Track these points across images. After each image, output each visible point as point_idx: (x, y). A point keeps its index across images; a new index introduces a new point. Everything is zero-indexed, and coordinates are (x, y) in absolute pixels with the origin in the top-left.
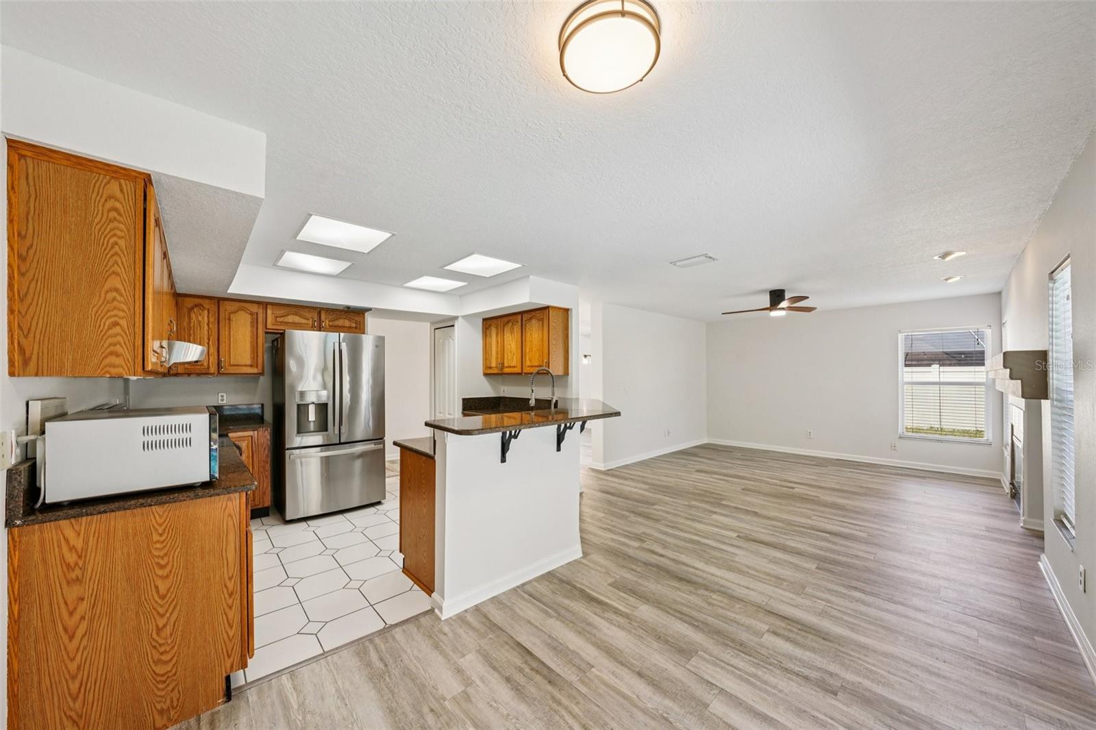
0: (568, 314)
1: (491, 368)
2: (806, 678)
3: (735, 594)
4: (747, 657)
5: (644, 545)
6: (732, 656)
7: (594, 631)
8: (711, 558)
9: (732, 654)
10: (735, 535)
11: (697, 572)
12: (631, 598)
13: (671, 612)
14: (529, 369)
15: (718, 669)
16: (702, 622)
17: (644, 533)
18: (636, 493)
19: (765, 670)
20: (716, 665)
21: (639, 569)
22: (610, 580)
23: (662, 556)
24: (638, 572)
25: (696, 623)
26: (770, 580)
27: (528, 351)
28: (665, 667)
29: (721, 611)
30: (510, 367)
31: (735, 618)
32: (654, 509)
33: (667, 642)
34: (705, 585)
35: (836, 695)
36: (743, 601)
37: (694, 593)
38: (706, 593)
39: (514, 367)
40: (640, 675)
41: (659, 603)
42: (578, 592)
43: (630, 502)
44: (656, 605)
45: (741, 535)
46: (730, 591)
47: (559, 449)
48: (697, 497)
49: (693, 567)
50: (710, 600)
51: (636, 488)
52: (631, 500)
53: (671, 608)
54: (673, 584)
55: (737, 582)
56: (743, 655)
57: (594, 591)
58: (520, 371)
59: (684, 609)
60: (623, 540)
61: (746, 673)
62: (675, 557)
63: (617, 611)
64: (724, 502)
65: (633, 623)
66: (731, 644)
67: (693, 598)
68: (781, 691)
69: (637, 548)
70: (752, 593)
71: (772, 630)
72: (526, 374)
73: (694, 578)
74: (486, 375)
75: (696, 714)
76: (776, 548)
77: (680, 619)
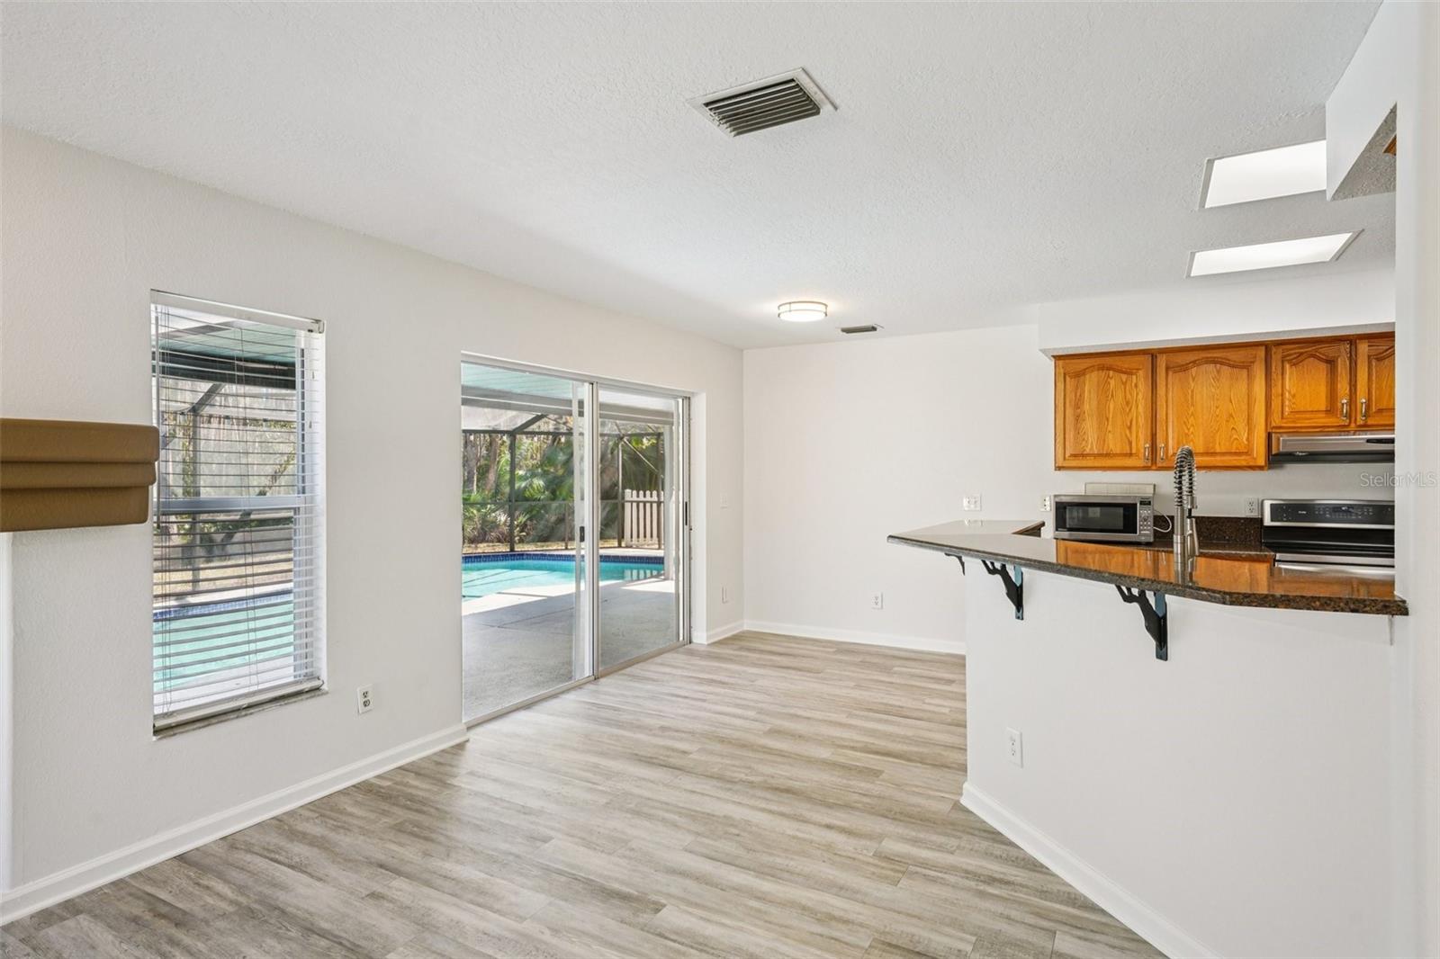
3: (715, 782)
21: (856, 797)
22: (884, 776)
23: (829, 827)
24: (854, 792)
25: (766, 750)
29: (737, 763)
31: (723, 760)
33: (793, 735)
34: (754, 787)
36: (707, 776)
37: (768, 776)
38: (751, 778)
40: (808, 718)
41: (810, 761)
46: (720, 785)
50: (748, 771)
54: (797, 783)
55: (706, 798)
56: (724, 736)
65: (829, 741)
70: (689, 787)
73: (768, 795)
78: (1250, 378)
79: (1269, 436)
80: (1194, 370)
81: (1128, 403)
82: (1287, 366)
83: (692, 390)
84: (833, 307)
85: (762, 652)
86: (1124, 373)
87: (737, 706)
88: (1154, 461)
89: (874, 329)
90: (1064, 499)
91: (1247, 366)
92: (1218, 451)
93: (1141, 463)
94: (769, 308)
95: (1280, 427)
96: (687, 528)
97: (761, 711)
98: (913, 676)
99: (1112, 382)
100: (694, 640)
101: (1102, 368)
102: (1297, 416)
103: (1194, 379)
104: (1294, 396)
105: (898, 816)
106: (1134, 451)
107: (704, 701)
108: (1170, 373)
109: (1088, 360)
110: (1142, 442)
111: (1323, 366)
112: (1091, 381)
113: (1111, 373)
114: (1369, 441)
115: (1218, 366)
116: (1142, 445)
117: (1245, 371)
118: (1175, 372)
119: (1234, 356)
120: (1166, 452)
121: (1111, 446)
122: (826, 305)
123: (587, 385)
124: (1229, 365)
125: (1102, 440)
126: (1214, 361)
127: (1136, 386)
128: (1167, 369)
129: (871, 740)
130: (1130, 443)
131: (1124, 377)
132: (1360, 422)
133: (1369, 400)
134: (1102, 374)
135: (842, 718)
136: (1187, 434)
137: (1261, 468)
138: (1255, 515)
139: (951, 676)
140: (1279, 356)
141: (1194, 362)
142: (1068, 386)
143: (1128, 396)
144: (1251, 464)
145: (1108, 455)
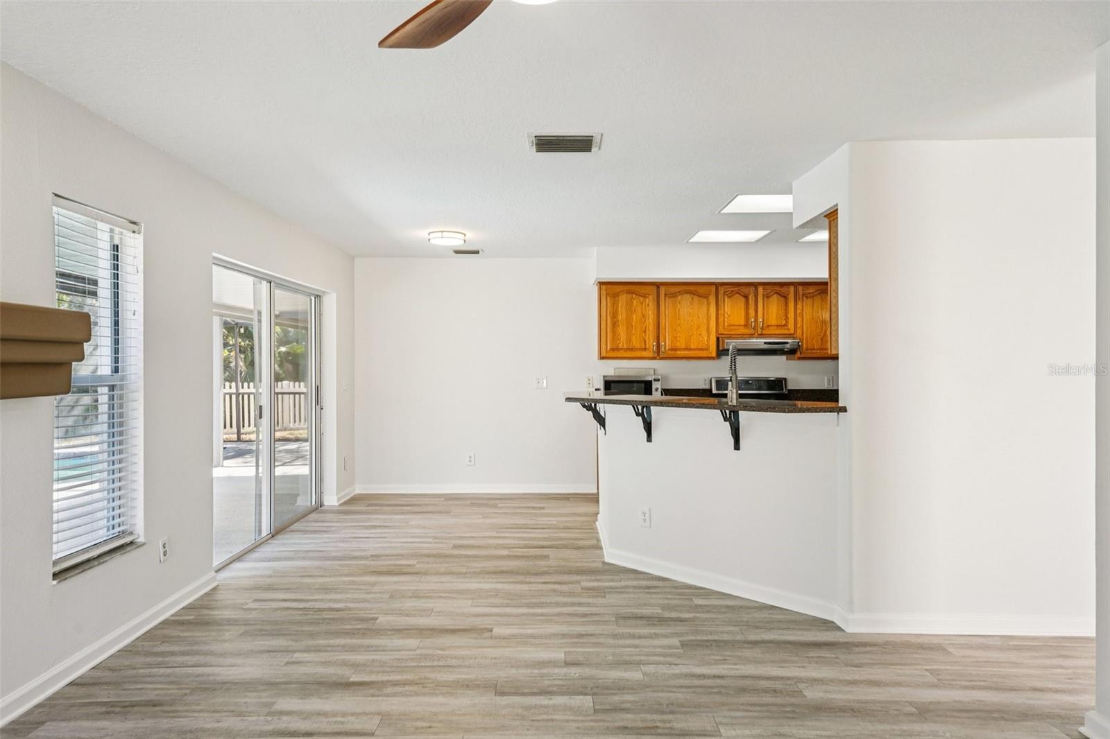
21: (546, 568)
29: (454, 565)
34: (479, 574)
37: (482, 567)
38: (473, 570)
46: (455, 576)
50: (467, 567)
55: (453, 583)
67: (480, 565)
70: (438, 580)
73: (494, 576)
76: (432, 630)
78: (708, 304)
79: (718, 339)
80: (679, 297)
81: (644, 316)
82: (726, 298)
83: (324, 290)
84: (470, 235)
85: (390, 505)
86: (641, 296)
87: (412, 537)
88: (658, 354)
89: (477, 252)
90: (610, 379)
91: (706, 297)
92: (692, 347)
93: (651, 355)
94: (423, 234)
95: (723, 334)
96: (318, 407)
97: (435, 538)
98: (515, 508)
99: (635, 302)
100: (326, 503)
101: (628, 292)
102: (732, 328)
103: (679, 303)
104: (729, 316)
106: (647, 347)
107: (385, 538)
108: (667, 298)
109: (621, 286)
110: (652, 341)
111: (743, 299)
112: (623, 299)
113: (634, 296)
114: (765, 343)
115: (692, 295)
116: (651, 343)
117: (705, 300)
118: (670, 298)
119: (702, 290)
120: (665, 349)
121: (634, 342)
122: (465, 235)
123: (264, 283)
124: (698, 296)
125: (629, 340)
126: (690, 292)
127: (648, 305)
128: (665, 295)
129: (526, 542)
130: (645, 342)
131: (642, 299)
132: (759, 332)
133: (763, 320)
134: (629, 296)
135: (494, 534)
136: (676, 337)
137: (713, 358)
138: (707, 387)
139: (542, 505)
140: (722, 292)
141: (679, 292)
142: (609, 304)
143: (644, 311)
144: (710, 356)
145: (632, 349)
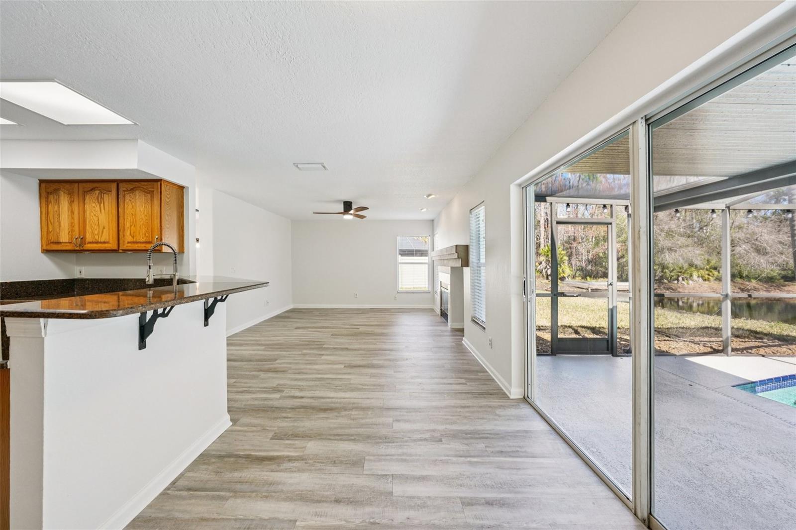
0: (183, 192)
1: (59, 243)
2: (426, 440)
3: (364, 406)
4: (393, 444)
5: (284, 394)
6: (385, 448)
7: (280, 487)
8: (336, 387)
9: (384, 447)
10: (342, 366)
11: (333, 400)
12: (296, 442)
13: (332, 437)
14: (129, 245)
15: (383, 463)
16: (356, 435)
17: (279, 385)
18: (255, 355)
19: (406, 447)
20: (380, 460)
21: (289, 415)
22: (271, 435)
23: (302, 397)
24: (290, 418)
25: (352, 438)
26: (377, 389)
27: (128, 225)
28: (352, 483)
29: (362, 421)
30: (97, 242)
31: (372, 422)
32: (278, 363)
33: (341, 462)
34: (343, 408)
35: (442, 441)
36: (370, 408)
37: (339, 417)
38: (347, 413)
39: (104, 242)
40: (337, 501)
41: (320, 435)
42: (244, 460)
43: (255, 363)
44: (318, 437)
45: (346, 365)
46: (360, 405)
47: (206, 324)
48: (306, 347)
49: (329, 398)
50: (352, 417)
51: (254, 350)
52: (253, 361)
53: (331, 435)
54: (322, 416)
55: (360, 397)
56: (390, 444)
57: (260, 451)
58: (115, 247)
59: (339, 431)
60: (264, 396)
61: (398, 455)
62: (313, 395)
63: (290, 459)
64: (325, 346)
65: (310, 461)
66: (380, 441)
67: (340, 420)
68: (420, 456)
69: (280, 398)
70: (371, 401)
71: (394, 419)
72: (125, 251)
73: (333, 405)
74: (46, 251)
75: (389, 504)
76: (369, 367)
77: (341, 440)
105: (269, 409)
